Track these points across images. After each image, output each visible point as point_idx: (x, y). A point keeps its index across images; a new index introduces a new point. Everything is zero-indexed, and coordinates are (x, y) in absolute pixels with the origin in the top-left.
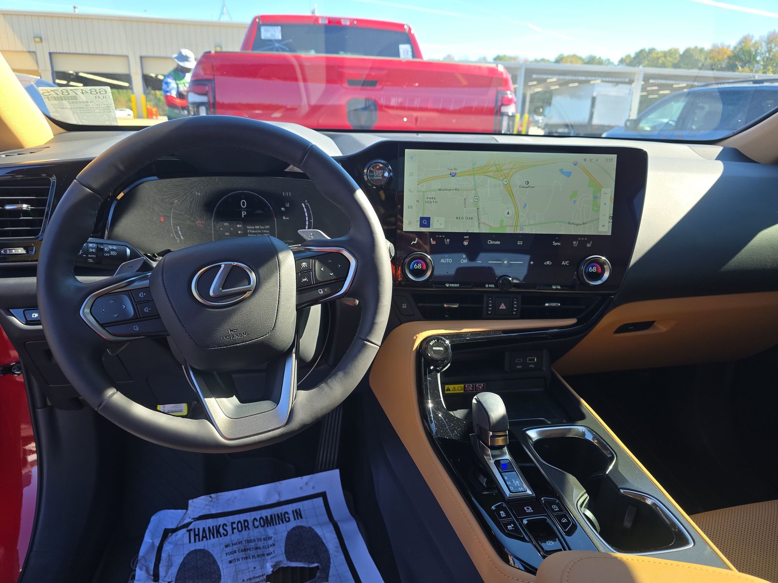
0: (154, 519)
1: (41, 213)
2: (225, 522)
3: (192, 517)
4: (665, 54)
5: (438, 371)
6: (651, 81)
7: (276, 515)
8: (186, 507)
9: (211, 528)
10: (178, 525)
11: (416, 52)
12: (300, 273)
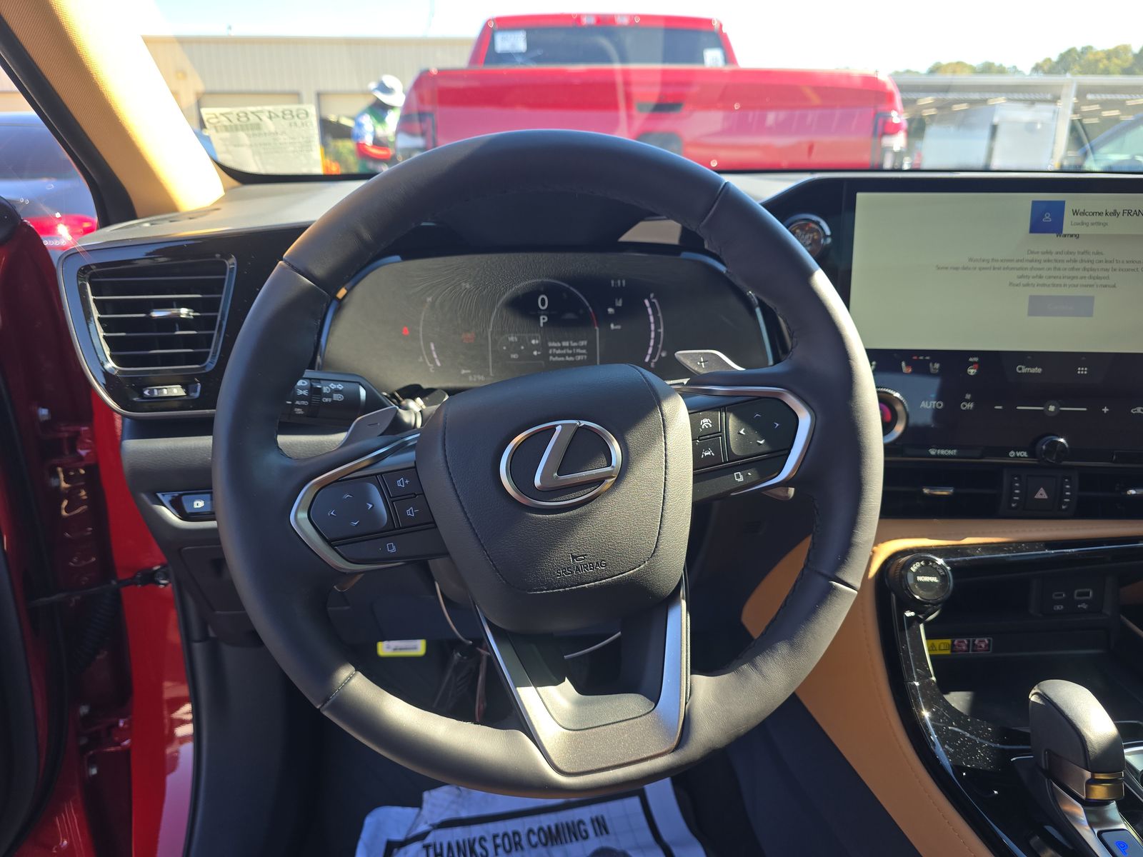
0: (369, 821)
1: (209, 323)
2: (483, 834)
3: (429, 822)
4: (1110, 55)
5: (920, 621)
6: (1090, 97)
7: (565, 825)
8: (417, 803)
9: (461, 843)
10: (408, 834)
11: (729, 56)
12: (701, 439)
